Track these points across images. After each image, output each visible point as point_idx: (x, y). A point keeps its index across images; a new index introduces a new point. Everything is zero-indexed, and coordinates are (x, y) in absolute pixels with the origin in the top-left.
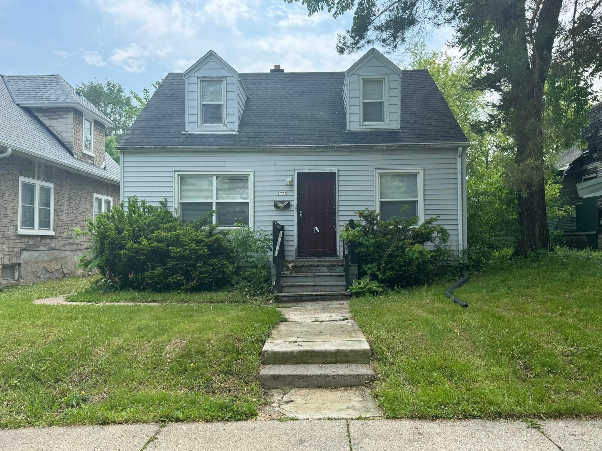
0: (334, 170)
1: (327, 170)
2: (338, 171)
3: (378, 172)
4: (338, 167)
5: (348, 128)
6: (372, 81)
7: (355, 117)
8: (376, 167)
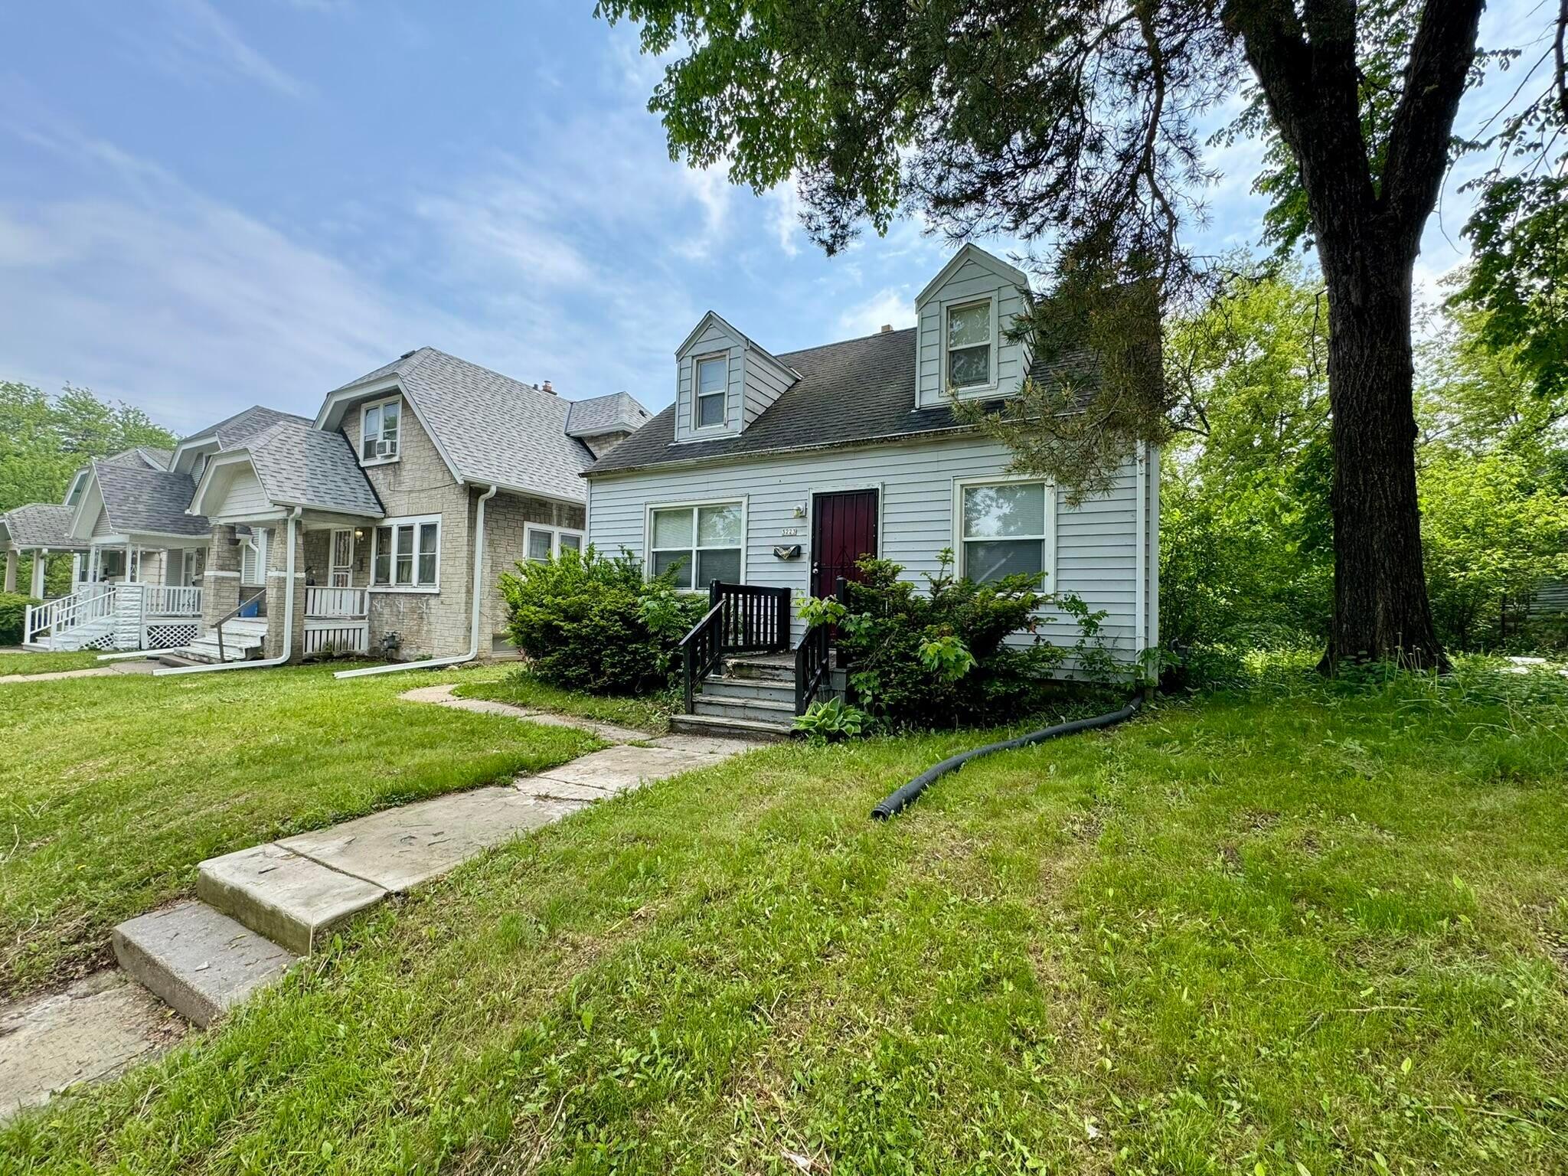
0: (876, 484)
1: (862, 485)
2: (884, 486)
3: (958, 483)
4: (882, 479)
5: (917, 406)
6: (969, 309)
7: (931, 383)
8: (955, 473)
